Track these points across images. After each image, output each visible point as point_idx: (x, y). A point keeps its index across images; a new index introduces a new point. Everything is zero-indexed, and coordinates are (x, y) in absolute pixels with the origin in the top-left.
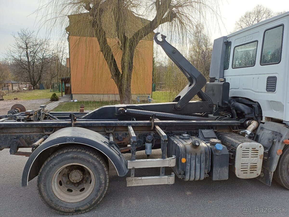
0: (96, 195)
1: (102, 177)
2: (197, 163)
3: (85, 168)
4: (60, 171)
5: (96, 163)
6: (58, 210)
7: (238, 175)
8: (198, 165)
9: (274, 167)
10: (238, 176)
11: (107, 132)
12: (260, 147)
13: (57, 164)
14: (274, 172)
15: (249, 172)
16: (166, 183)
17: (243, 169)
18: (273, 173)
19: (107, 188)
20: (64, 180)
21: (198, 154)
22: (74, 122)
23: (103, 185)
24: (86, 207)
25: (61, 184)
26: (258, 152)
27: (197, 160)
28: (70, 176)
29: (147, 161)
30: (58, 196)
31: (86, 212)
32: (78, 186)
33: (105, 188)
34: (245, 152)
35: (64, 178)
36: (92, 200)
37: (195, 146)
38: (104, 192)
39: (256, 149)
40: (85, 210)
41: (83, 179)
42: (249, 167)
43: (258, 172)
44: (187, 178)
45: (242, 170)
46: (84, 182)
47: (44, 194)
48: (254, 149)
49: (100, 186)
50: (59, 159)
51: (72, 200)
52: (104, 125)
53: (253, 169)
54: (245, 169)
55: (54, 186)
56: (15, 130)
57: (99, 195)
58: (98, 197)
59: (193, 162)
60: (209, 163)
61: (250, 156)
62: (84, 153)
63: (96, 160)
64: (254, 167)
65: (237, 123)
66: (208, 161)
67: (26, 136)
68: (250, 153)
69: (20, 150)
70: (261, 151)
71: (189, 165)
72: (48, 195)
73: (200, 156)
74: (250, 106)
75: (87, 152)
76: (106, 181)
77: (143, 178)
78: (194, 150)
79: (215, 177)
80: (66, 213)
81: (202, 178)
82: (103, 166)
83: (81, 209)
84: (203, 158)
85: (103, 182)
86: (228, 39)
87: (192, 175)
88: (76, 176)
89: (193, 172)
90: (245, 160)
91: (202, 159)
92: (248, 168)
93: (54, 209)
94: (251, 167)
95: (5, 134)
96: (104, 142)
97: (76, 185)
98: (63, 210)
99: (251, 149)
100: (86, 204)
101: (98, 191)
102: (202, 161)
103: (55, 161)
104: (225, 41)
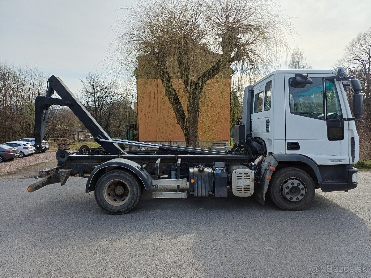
0: (131, 202)
1: (135, 189)
2: (202, 183)
3: (126, 185)
4: (109, 185)
5: (131, 180)
6: (107, 210)
7: (235, 194)
8: (203, 185)
9: (266, 189)
10: (235, 195)
11: (144, 163)
12: (251, 172)
13: (107, 179)
14: (266, 193)
15: (243, 191)
16: (181, 197)
17: (238, 189)
19: (138, 198)
20: (112, 193)
21: (203, 177)
22: (120, 155)
23: (136, 195)
24: (124, 209)
25: (109, 195)
26: (249, 176)
27: (202, 181)
28: (115, 190)
29: (165, 181)
30: (107, 201)
31: (125, 214)
32: (121, 198)
33: (137, 197)
34: (239, 176)
35: (112, 192)
36: (128, 205)
37: (201, 171)
38: (136, 200)
39: (248, 174)
40: (124, 212)
41: (124, 193)
42: (243, 188)
43: (252, 192)
44: (196, 194)
46: (125, 195)
47: (99, 199)
48: (246, 174)
49: (134, 196)
50: (108, 176)
51: (116, 204)
52: (141, 158)
53: (246, 190)
54: (240, 189)
55: (105, 194)
56: (82, 161)
57: (133, 202)
58: (132, 204)
59: (199, 182)
60: (212, 184)
61: (243, 179)
62: (124, 173)
63: (131, 178)
64: (247, 188)
65: (246, 157)
66: (211, 182)
67: (89, 165)
68: (243, 177)
69: (85, 175)
70: (252, 176)
71: (196, 184)
72: (101, 199)
73: (204, 178)
74: (261, 144)
75: (126, 173)
76: (137, 193)
77: (164, 193)
78: (200, 173)
79: (217, 194)
80: (112, 213)
81: (207, 194)
82: (135, 182)
83: (121, 210)
84: (207, 179)
85: (136, 193)
86: (253, 88)
87: (199, 191)
88: (119, 190)
89: (200, 190)
90: (240, 182)
91: (206, 180)
92: (243, 189)
93: (105, 209)
94: (245, 188)
95: (76, 164)
96: (137, 167)
97: (120, 197)
98: (110, 210)
99: (243, 174)
100: (125, 208)
101: (133, 199)
102: (206, 182)
103: (106, 178)
104: (250, 89)
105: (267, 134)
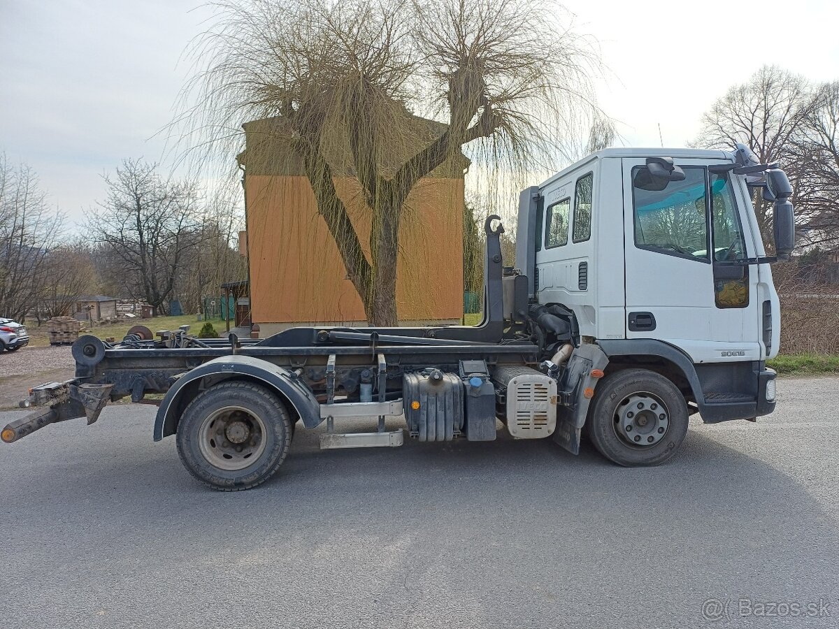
0: (269, 460)
1: (278, 429)
2: (438, 409)
3: (254, 419)
4: (212, 419)
5: (268, 407)
6: (208, 482)
7: (514, 432)
8: (441, 413)
9: (581, 420)
10: (512, 434)
11: (294, 365)
12: (550, 383)
13: (208, 405)
14: (582, 429)
15: (532, 426)
16: (387, 445)
17: (522, 422)
18: (580, 430)
19: (286, 448)
20: (219, 439)
21: (440, 395)
22: (236, 349)
23: (280, 443)
24: (252, 478)
25: (213, 443)
26: (546, 391)
27: (438, 405)
28: (228, 432)
29: (351, 406)
30: (208, 459)
31: (253, 488)
32: (241, 451)
33: (283, 448)
34: (523, 392)
35: (219, 438)
36: (262, 466)
37: (436, 382)
38: (281, 454)
39: (542, 387)
40: (251, 483)
41: (249, 438)
42: (531, 418)
43: (551, 427)
44: (423, 436)
45: (519, 422)
46: (252, 443)
47: (188, 454)
48: (538, 387)
49: (275, 444)
50: (211, 398)
51: (229, 467)
52: (287, 354)
53: (539, 422)
54: (525, 422)
55: (203, 442)
56: (140, 364)
57: (274, 459)
58: (272, 463)
59: (432, 408)
60: (460, 409)
61: (532, 398)
62: (250, 390)
63: (268, 401)
64: (541, 419)
65: (534, 349)
66: (459, 406)
67: (158, 373)
68: (532, 394)
69: (147, 396)
70: (553, 390)
71: (425, 412)
72: (193, 456)
73: (443, 397)
74: (565, 318)
75: (254, 389)
76: (284, 437)
77: (347, 435)
78: (434, 388)
79: (472, 436)
80: (220, 486)
81: (450, 437)
82: (279, 412)
83: (244, 480)
84: (450, 401)
85: (280, 438)
86: (540, 192)
87: (430, 430)
88: (238, 432)
89: (432, 425)
90: (524, 406)
91: (447, 403)
92: (531, 420)
93: (204, 480)
94: (536, 418)
95: (123, 370)
96: (282, 375)
97: (239, 449)
98: (215, 482)
99: (533, 387)
100: (253, 474)
101: (272, 452)
102: (447, 407)
103: (205, 402)
104: (534, 195)
105: (583, 294)
